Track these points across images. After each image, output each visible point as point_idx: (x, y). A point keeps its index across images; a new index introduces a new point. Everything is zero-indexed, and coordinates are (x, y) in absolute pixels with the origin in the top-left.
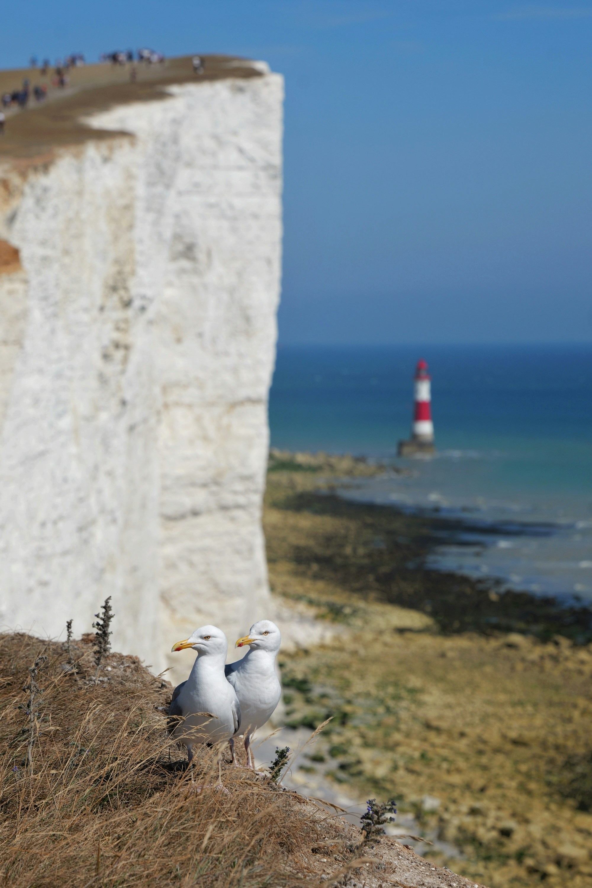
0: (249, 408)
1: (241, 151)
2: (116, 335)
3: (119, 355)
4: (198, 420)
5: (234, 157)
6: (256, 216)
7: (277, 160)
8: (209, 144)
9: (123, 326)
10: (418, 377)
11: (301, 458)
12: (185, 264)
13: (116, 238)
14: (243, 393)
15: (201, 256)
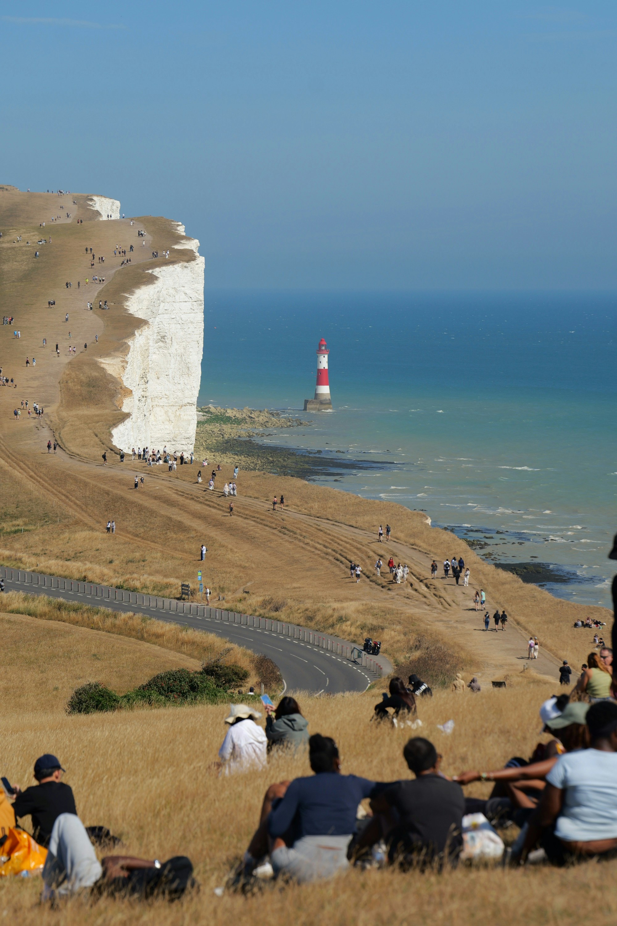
0: (188, 407)
1: (186, 294)
2: (143, 393)
3: (144, 399)
4: (166, 412)
5: (183, 297)
6: (192, 322)
7: (202, 297)
8: (172, 291)
9: (145, 390)
10: (320, 351)
11: (230, 413)
12: (161, 344)
13: (143, 361)
14: (186, 401)
15: (168, 341)
